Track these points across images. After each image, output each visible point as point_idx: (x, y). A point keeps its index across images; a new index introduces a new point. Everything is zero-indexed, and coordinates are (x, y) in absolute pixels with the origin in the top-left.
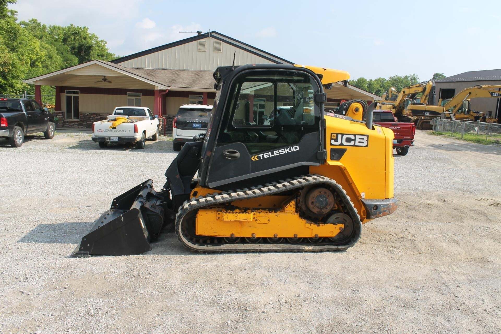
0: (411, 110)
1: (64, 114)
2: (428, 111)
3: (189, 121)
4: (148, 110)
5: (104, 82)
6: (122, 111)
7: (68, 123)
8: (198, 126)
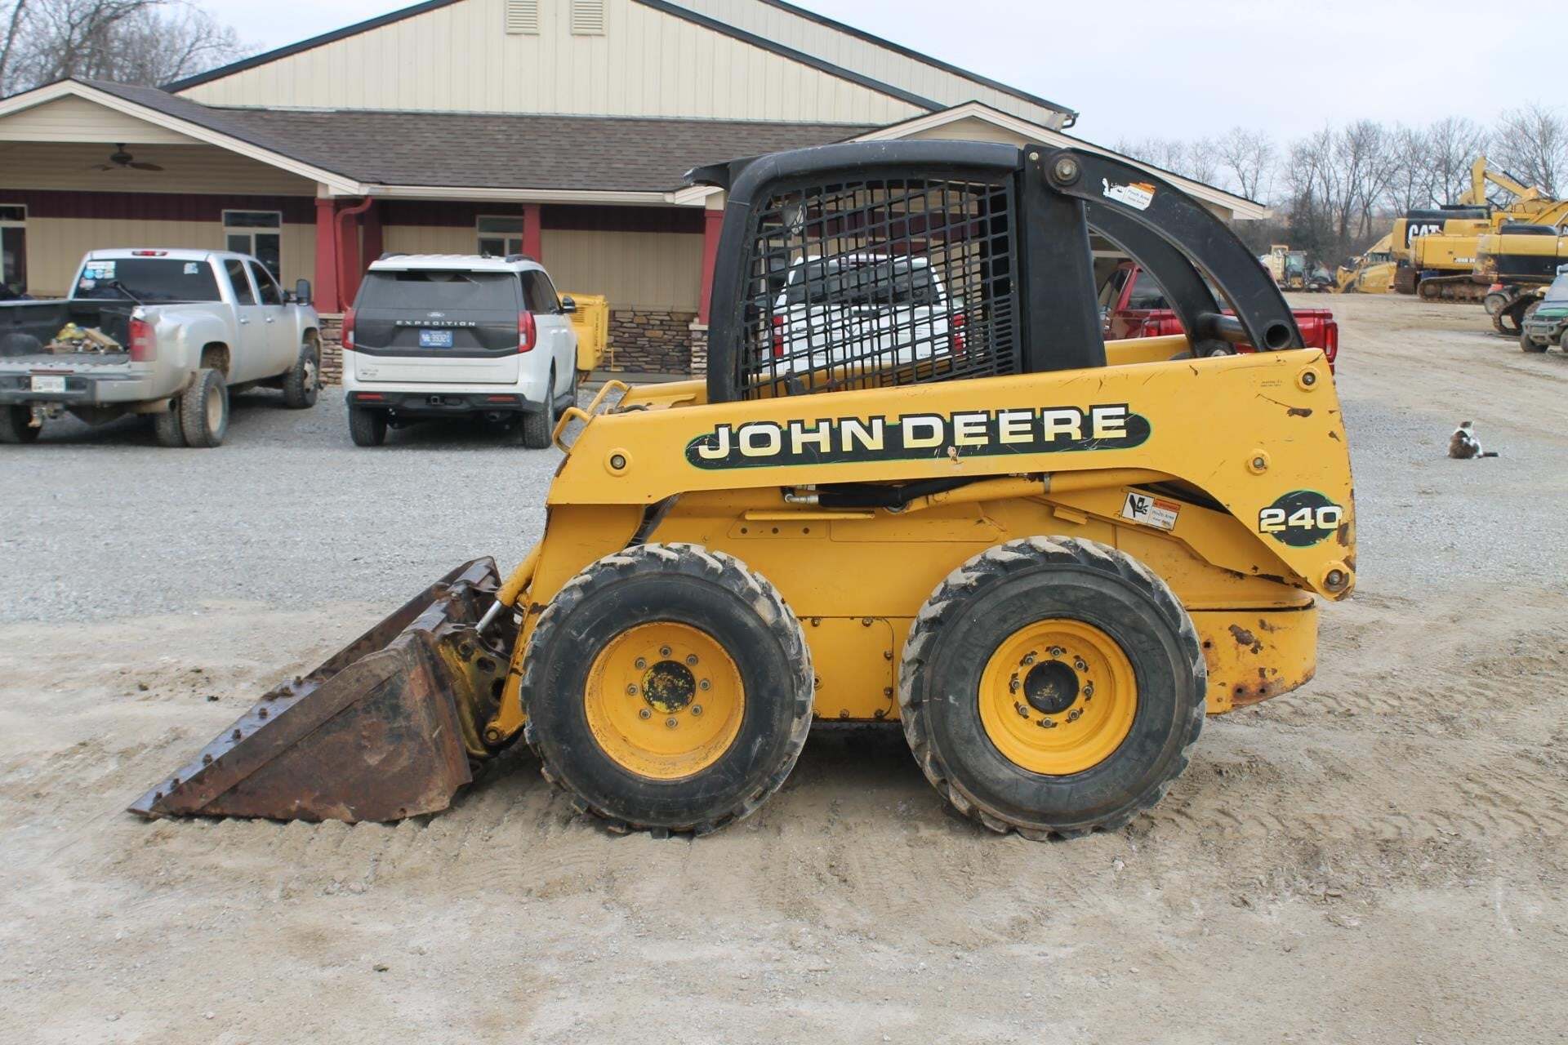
0: (1494, 256)
3: (404, 321)
5: (119, 169)
8: (441, 339)
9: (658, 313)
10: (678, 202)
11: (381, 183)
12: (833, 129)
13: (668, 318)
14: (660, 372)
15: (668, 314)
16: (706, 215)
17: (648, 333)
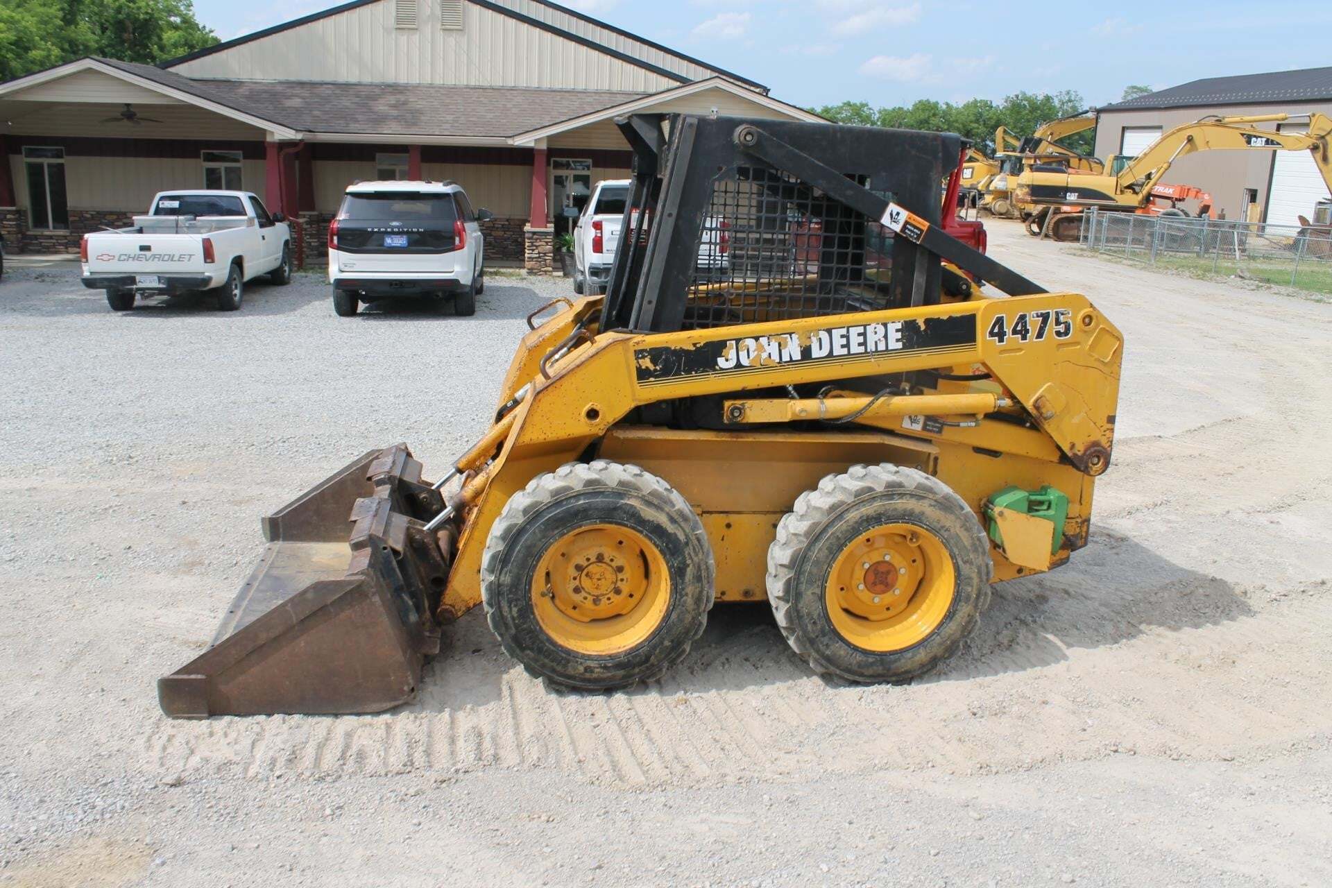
0: (1028, 186)
1: (26, 216)
2: (1073, 190)
4: (251, 198)
5: (125, 123)
6: (176, 204)
7: (37, 239)
8: (400, 241)
9: (501, 220)
10: (516, 144)
11: (310, 131)
12: (618, 95)
13: (507, 223)
14: (502, 259)
15: (507, 220)
16: (535, 153)
17: (493, 233)
